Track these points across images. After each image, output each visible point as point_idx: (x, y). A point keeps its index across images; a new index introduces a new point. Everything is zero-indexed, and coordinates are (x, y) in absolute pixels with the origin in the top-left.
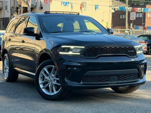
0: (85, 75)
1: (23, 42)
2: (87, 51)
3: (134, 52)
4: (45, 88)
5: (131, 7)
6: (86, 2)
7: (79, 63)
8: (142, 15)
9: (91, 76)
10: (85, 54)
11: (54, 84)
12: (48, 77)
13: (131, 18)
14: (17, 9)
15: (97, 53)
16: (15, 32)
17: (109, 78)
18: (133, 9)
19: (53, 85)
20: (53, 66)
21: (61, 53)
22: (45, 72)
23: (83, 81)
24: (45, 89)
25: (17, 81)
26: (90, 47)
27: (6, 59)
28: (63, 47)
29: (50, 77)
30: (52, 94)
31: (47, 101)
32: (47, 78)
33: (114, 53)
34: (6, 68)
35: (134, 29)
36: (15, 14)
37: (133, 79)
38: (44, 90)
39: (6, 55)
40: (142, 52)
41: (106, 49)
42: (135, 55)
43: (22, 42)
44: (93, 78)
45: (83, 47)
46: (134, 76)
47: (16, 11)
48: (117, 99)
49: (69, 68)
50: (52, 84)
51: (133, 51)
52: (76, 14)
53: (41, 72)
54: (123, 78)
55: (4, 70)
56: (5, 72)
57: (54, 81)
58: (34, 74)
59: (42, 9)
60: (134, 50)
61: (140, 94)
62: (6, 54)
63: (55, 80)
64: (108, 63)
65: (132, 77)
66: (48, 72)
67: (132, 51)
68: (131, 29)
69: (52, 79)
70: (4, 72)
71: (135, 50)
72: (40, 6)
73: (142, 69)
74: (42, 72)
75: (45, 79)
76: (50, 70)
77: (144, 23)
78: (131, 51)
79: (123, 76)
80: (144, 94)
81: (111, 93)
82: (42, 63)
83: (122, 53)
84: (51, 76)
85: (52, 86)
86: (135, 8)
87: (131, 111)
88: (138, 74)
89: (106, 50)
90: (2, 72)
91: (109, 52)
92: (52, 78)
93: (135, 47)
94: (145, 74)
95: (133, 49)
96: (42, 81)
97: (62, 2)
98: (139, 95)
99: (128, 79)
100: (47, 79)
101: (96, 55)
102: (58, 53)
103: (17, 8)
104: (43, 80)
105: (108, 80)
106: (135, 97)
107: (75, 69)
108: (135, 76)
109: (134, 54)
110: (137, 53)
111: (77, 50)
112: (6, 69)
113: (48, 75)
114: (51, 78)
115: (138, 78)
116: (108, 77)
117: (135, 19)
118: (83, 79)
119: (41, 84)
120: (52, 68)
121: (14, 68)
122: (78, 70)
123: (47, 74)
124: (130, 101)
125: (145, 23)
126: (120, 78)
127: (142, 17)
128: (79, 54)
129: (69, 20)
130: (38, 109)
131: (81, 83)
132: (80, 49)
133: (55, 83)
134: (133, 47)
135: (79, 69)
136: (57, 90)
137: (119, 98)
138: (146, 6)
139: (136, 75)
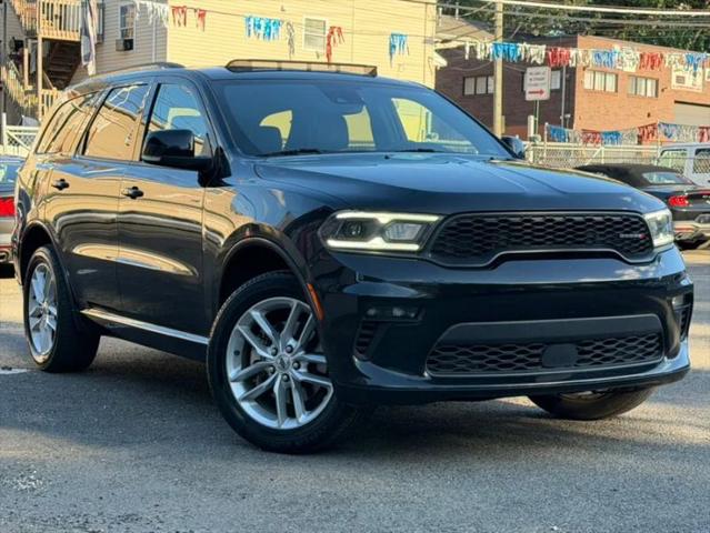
0: (441, 338)
1: (136, 194)
2: (451, 235)
3: (642, 241)
4: (257, 400)
5: (544, 47)
6: (324, 22)
7: (413, 286)
8: (561, 80)
9: (468, 346)
10: (441, 248)
11: (296, 381)
12: (270, 350)
13: (531, 93)
14: (16, 50)
15: (489, 245)
16: (83, 153)
17: (543, 351)
18: (550, 53)
19: (293, 386)
20: (294, 302)
21: (332, 243)
22: (256, 329)
23: (435, 366)
24: (254, 403)
25: (92, 370)
26: (462, 218)
27: (44, 270)
28: (343, 216)
29: (277, 350)
30: (289, 424)
31: (268, 454)
32: (267, 354)
33: (560, 243)
34: (44, 310)
35: (543, 140)
36: (8, 69)
37: (640, 355)
38: (248, 407)
39: (41, 252)
40: (670, 238)
41: (529, 224)
42: (647, 251)
43: (128, 195)
44: (476, 353)
45: (434, 218)
46: (642, 343)
47: (11, 57)
48: (567, 444)
49: (372, 312)
50: (288, 379)
51: (640, 236)
52: (363, 73)
53: (237, 327)
54: (598, 352)
55: (33, 322)
56: (37, 329)
57: (299, 367)
58: (205, 341)
59: (131, 48)
60: (643, 229)
61: (658, 421)
62: (41, 249)
63: (302, 365)
64: (521, 289)
65: (636, 347)
66: (267, 329)
67: (636, 236)
68: (532, 140)
69: (288, 358)
70: (32, 327)
71: (647, 229)
72: (119, 37)
73: (674, 315)
74: (241, 328)
75: (253, 358)
76: (276, 317)
77: (569, 116)
78: (631, 236)
79: (600, 344)
80: (672, 422)
81: (529, 420)
82: (240, 289)
83: (594, 243)
84: (285, 346)
85: (290, 389)
86: (559, 49)
87: (654, 496)
88: (659, 334)
89: (529, 231)
90: (22, 330)
91: (541, 240)
92: (289, 355)
93: (647, 217)
94: (687, 335)
95: (642, 226)
96: (240, 368)
97: (249, 19)
98: (656, 427)
99: (618, 358)
100: (264, 359)
101: (490, 253)
102: (321, 244)
103: (19, 45)
104: (246, 363)
105: (537, 360)
106: (644, 436)
107: (398, 312)
108: (650, 342)
109: (642, 248)
110: (656, 242)
111: (404, 232)
112: (40, 316)
113: (267, 342)
114: (282, 352)
115: (660, 354)
116: (536, 350)
117: (545, 96)
118: (432, 358)
119: (235, 381)
120: (285, 311)
121: (84, 312)
122: (409, 318)
123: (266, 335)
124: (626, 452)
125: (573, 116)
126: (589, 352)
127: (558, 87)
128: (415, 247)
129: (340, 100)
130: (242, 491)
131: (426, 374)
132: (420, 226)
133: (301, 375)
134: (641, 220)
135: (416, 316)
136: (309, 407)
137: (575, 438)
138: (576, 41)
139: (653, 338)
